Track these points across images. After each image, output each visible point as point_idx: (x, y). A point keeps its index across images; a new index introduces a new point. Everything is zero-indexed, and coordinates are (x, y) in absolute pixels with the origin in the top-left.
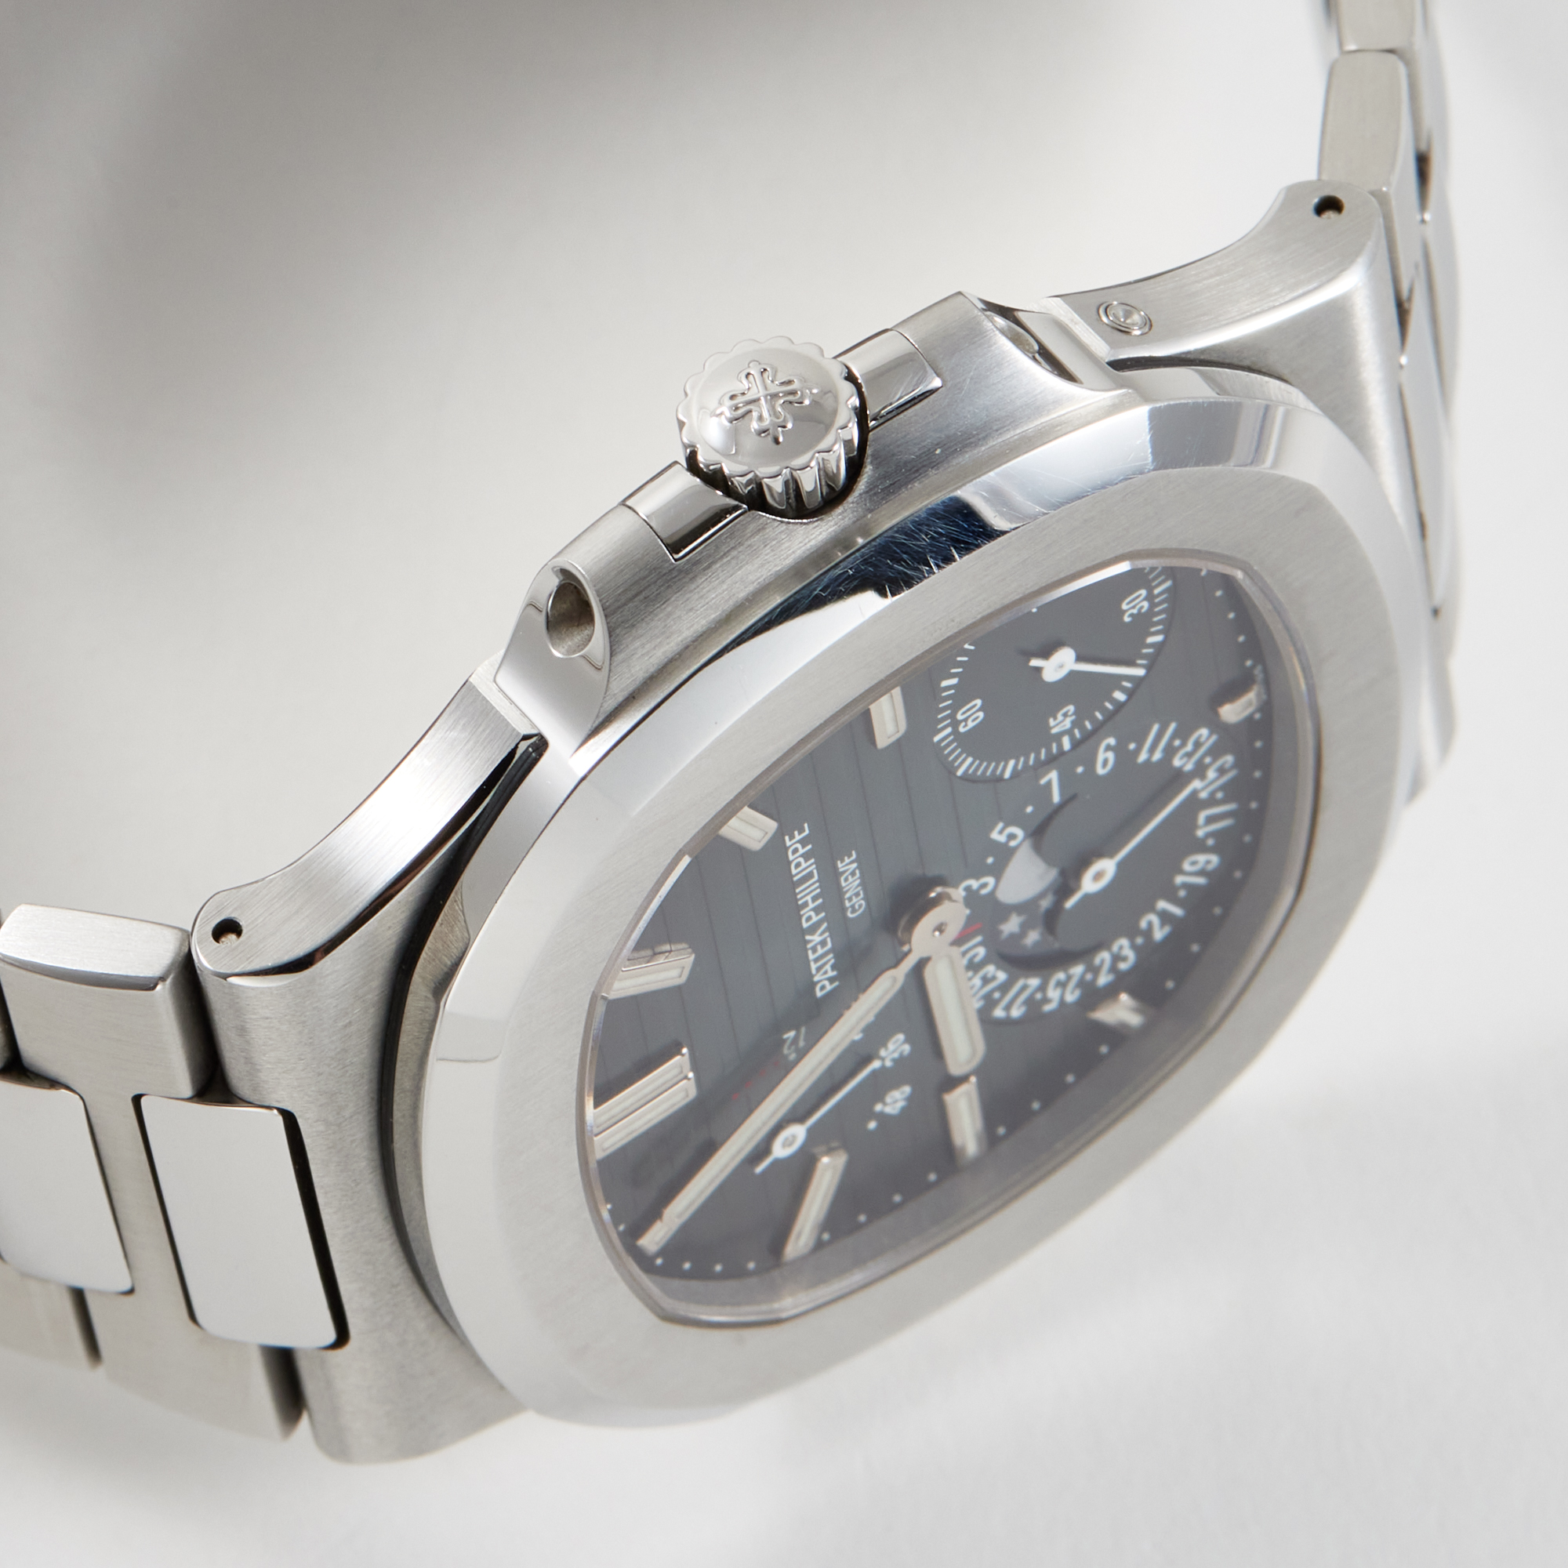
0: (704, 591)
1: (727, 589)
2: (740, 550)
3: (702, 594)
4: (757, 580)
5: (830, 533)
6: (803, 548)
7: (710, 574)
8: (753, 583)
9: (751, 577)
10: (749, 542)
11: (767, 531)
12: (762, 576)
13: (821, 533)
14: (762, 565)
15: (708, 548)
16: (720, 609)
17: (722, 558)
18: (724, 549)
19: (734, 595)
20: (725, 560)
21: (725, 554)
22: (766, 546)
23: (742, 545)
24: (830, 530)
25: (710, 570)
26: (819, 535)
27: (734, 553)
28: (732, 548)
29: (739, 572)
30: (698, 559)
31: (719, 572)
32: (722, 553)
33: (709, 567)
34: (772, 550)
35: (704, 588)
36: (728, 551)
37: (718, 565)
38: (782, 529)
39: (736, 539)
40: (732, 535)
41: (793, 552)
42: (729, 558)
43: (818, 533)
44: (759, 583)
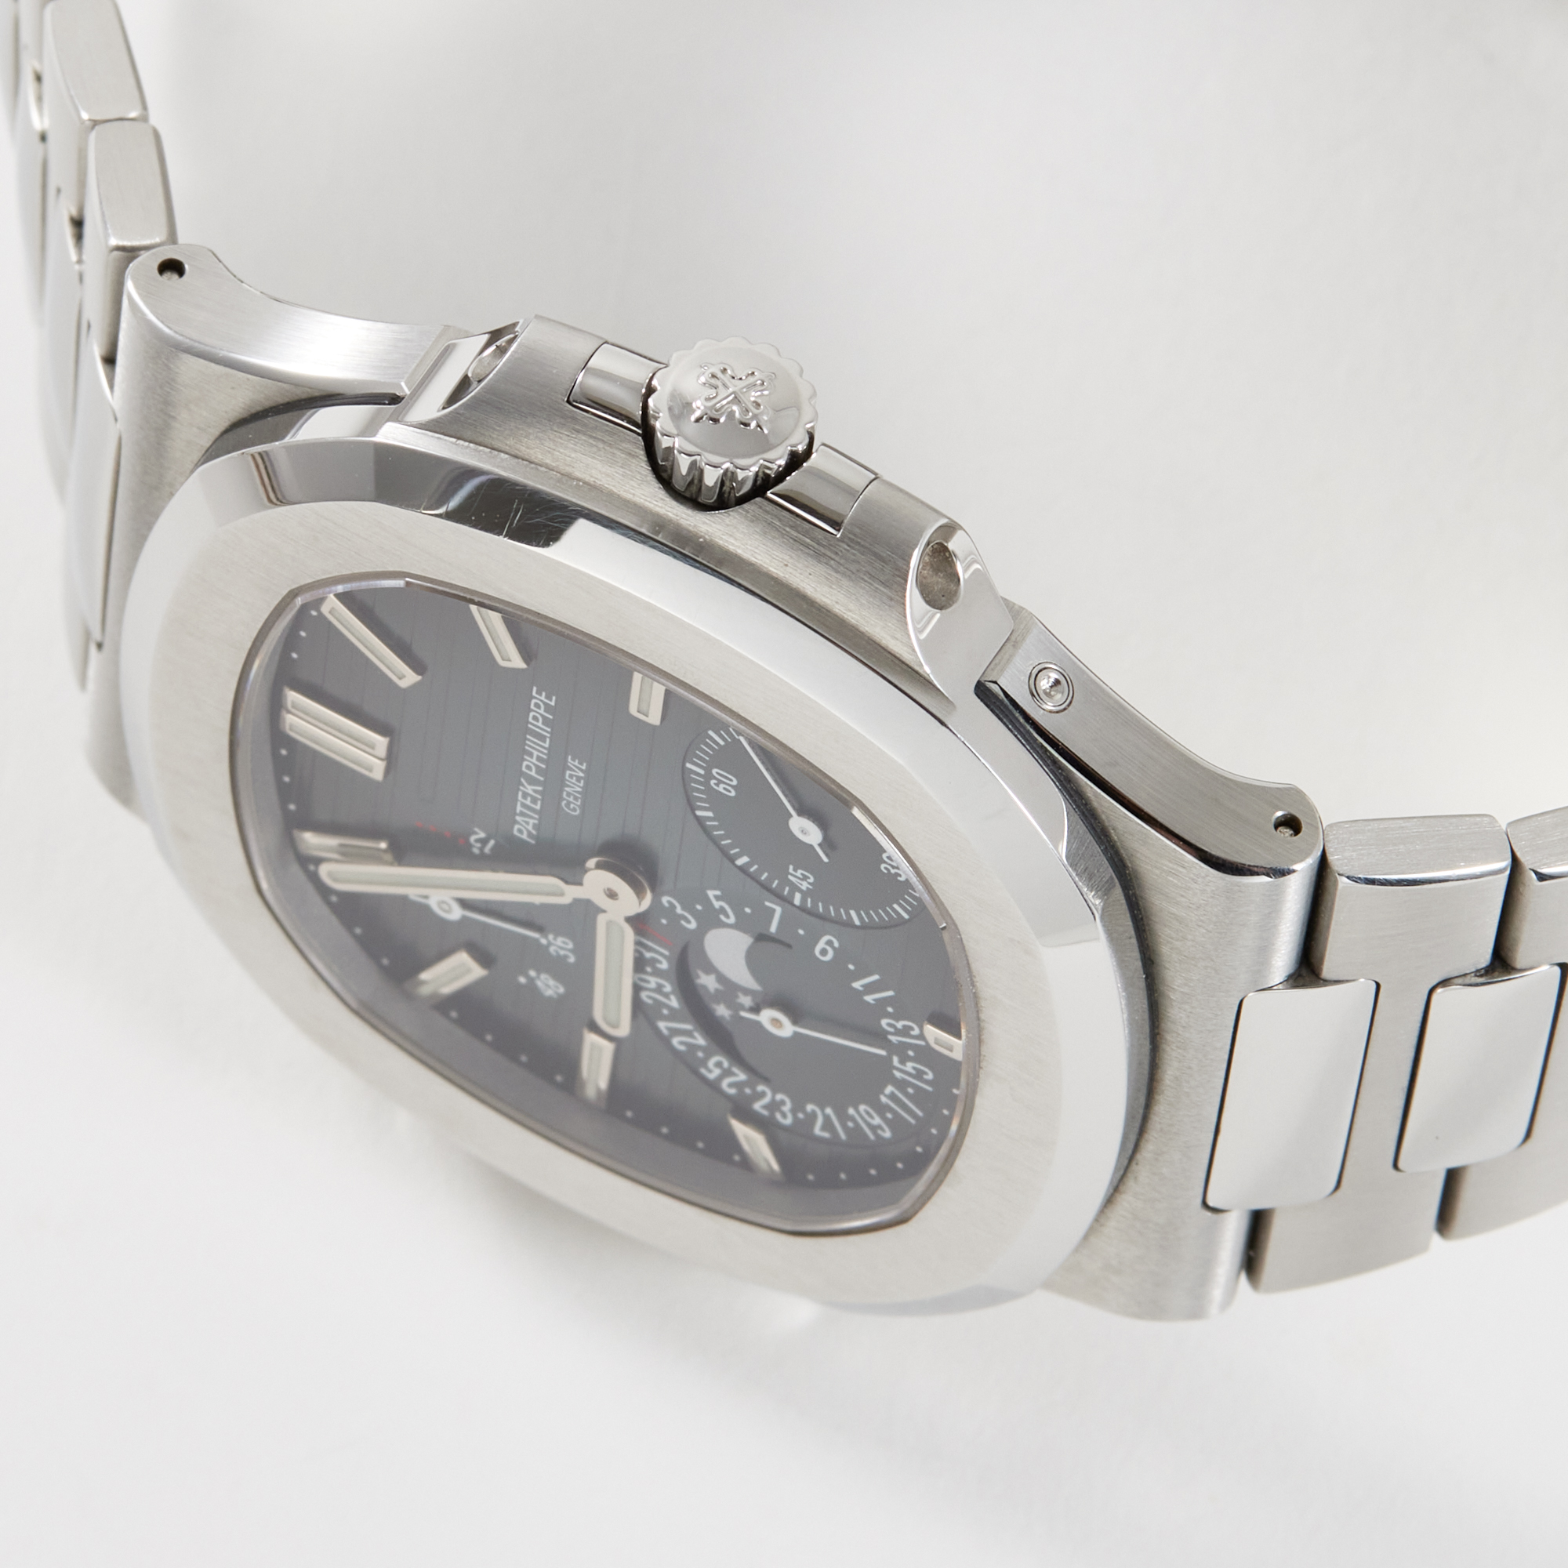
0: (560, 440)
1: (573, 458)
2: (606, 448)
3: (556, 439)
4: (596, 479)
5: (667, 515)
6: (642, 500)
7: (574, 436)
8: (592, 476)
9: (593, 471)
10: (616, 452)
11: (634, 461)
12: (601, 481)
13: (661, 507)
14: (608, 475)
15: (591, 421)
16: (558, 463)
17: (591, 437)
18: (599, 435)
19: (573, 467)
20: (591, 441)
21: (594, 438)
22: (622, 467)
23: (611, 448)
24: (670, 514)
25: (576, 433)
26: (659, 507)
27: (601, 445)
28: (603, 441)
29: (590, 459)
30: (579, 418)
31: (581, 442)
32: (594, 435)
33: (578, 431)
34: (623, 476)
35: (561, 438)
36: (598, 439)
37: (584, 438)
38: (643, 472)
39: (611, 439)
40: (612, 434)
41: (634, 494)
42: (594, 443)
43: (660, 505)
44: (594, 482)
